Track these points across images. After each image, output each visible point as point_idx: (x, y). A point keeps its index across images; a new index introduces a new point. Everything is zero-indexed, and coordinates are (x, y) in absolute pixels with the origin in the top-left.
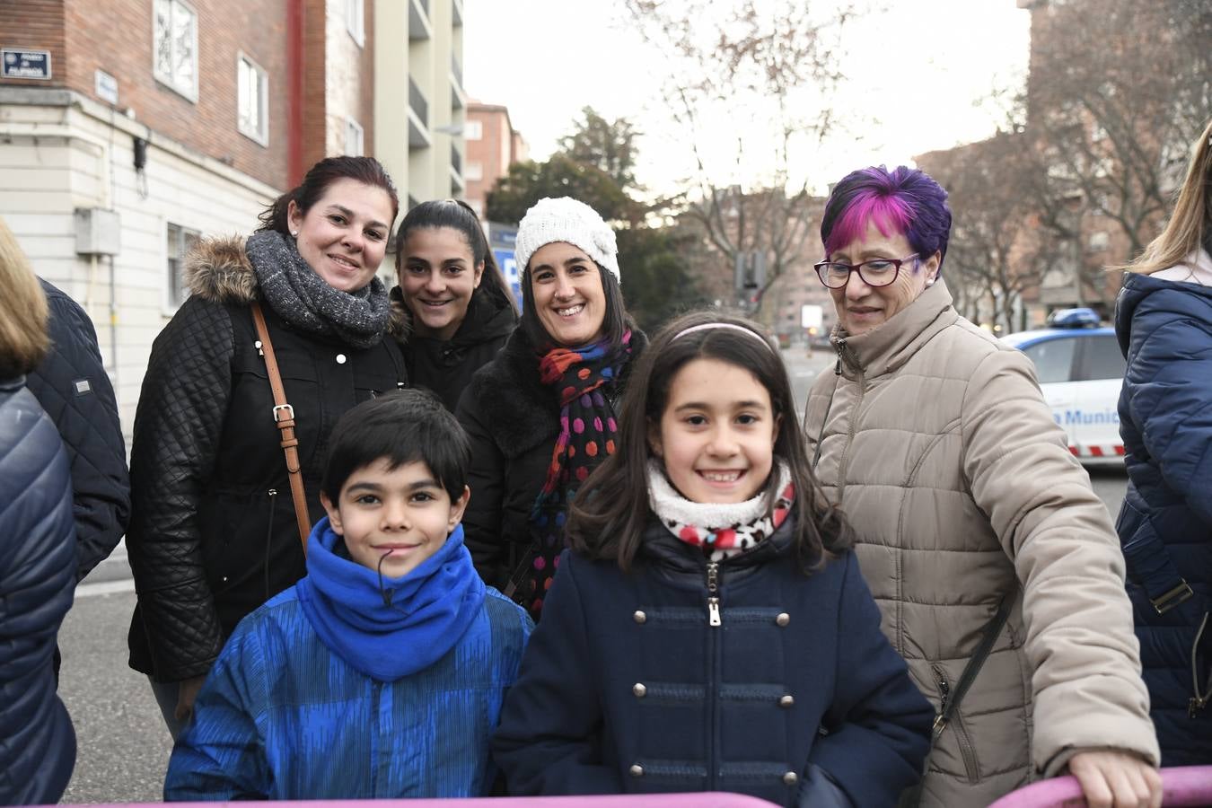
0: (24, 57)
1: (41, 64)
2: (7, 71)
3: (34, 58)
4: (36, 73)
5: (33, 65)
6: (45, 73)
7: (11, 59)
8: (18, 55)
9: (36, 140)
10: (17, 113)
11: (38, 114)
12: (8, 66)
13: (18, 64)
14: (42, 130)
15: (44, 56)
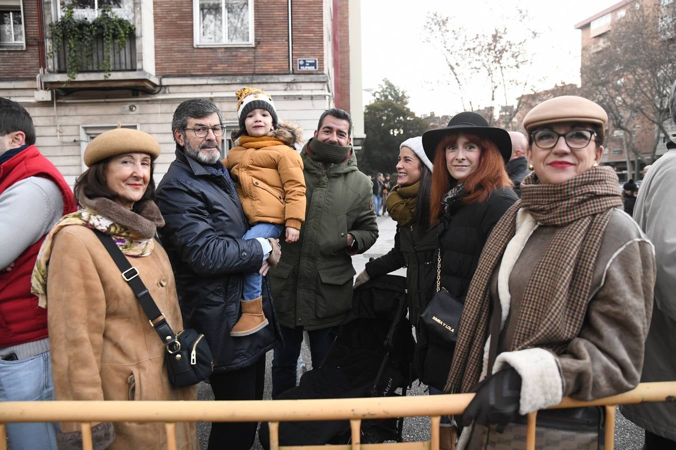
0: (307, 61)
1: (313, 64)
2: (300, 68)
3: (311, 62)
4: (312, 68)
5: (311, 65)
6: (316, 68)
7: (302, 63)
8: (305, 61)
9: (312, 97)
10: (304, 86)
11: (313, 86)
12: (300, 66)
13: (304, 65)
14: (314, 93)
15: (315, 60)
